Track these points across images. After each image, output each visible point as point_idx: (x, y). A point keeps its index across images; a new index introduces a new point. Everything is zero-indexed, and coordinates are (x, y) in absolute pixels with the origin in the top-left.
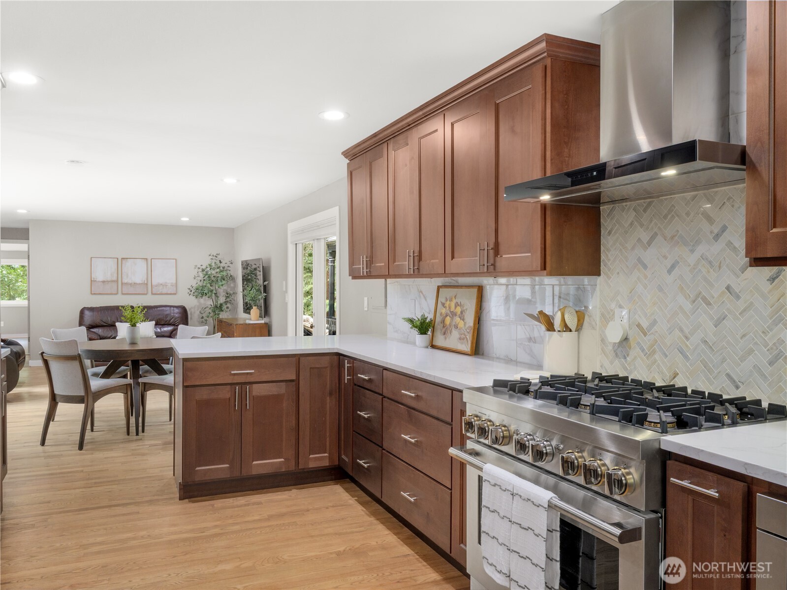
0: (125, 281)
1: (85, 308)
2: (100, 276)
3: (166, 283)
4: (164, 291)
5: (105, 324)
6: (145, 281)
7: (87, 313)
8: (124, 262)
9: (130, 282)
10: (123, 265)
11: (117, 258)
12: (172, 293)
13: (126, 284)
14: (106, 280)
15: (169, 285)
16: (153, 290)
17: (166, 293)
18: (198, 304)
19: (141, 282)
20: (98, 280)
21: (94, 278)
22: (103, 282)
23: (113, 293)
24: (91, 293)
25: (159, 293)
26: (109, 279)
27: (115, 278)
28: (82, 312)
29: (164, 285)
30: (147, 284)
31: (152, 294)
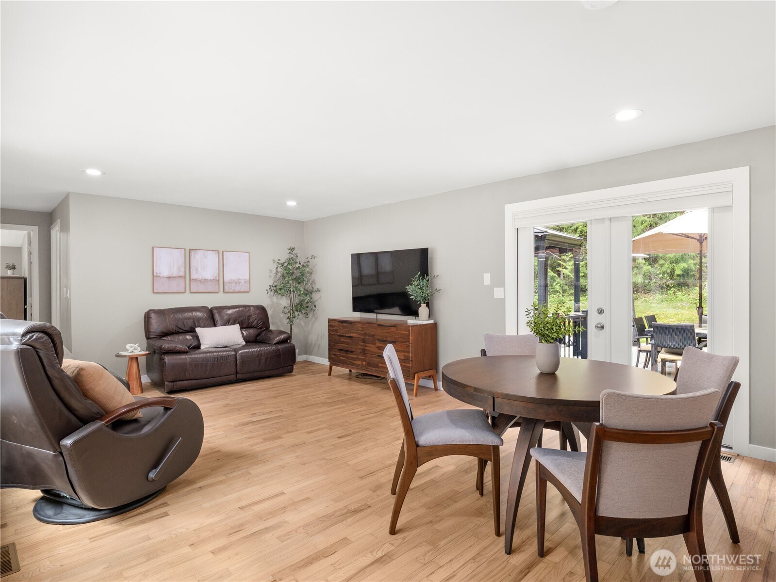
0: (194, 276)
1: (151, 310)
2: (164, 270)
3: (239, 279)
4: (237, 289)
5: (181, 331)
6: (216, 277)
7: (153, 316)
8: (192, 254)
9: (200, 278)
10: (192, 257)
11: (185, 249)
12: (245, 291)
13: (195, 280)
14: (171, 276)
15: (243, 281)
16: (225, 287)
17: (239, 291)
18: (271, 303)
19: (212, 279)
20: (162, 275)
21: (157, 273)
22: (169, 278)
23: (181, 291)
24: (153, 292)
25: (231, 291)
26: (175, 274)
27: (182, 274)
28: (147, 317)
29: (237, 282)
30: (219, 280)
31: (224, 292)
